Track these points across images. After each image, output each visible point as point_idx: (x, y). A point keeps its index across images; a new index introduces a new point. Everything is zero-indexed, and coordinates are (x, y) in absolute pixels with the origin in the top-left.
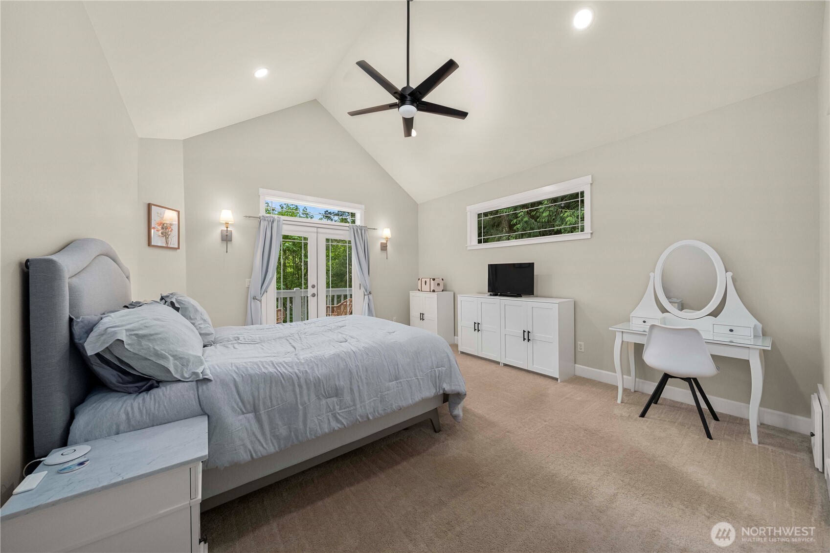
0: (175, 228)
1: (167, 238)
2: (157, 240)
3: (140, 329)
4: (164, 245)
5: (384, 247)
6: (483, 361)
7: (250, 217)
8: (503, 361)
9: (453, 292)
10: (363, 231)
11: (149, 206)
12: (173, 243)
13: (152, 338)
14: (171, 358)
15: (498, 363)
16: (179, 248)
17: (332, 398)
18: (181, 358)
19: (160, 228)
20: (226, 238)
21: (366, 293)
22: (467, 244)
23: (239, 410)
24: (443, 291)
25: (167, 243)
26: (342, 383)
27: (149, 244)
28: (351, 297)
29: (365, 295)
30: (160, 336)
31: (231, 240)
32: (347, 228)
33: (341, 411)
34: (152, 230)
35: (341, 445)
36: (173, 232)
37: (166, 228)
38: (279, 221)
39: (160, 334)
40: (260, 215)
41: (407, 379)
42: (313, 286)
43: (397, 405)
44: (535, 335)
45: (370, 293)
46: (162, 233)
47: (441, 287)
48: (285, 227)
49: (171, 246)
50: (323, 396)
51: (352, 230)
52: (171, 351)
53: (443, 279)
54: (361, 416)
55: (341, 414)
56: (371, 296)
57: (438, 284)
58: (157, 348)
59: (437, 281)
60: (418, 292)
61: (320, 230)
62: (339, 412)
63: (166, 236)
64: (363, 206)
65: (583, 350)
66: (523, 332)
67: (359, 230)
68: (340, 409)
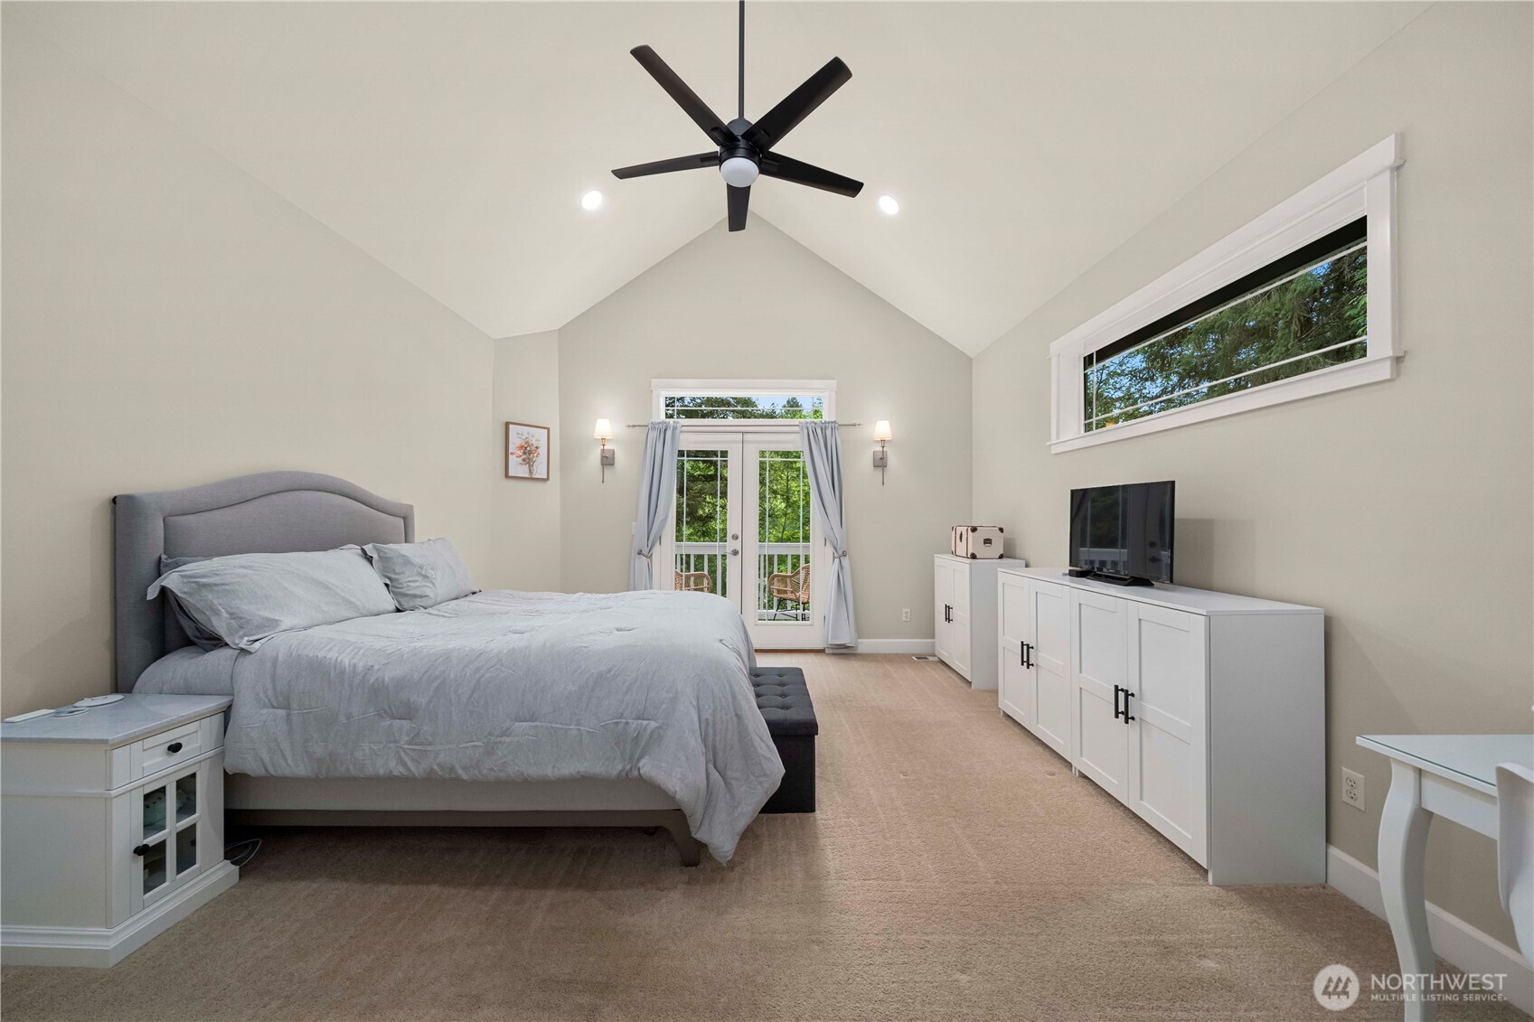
0: (543, 451)
1: (531, 467)
2: (517, 468)
3: (204, 576)
4: (527, 476)
5: (880, 463)
6: (1040, 749)
7: (634, 426)
8: (1083, 764)
9: (1024, 562)
10: (829, 432)
11: (507, 424)
12: (540, 472)
13: (215, 588)
14: (225, 615)
15: (1069, 765)
16: (548, 479)
17: (403, 721)
18: (240, 618)
19: (520, 453)
20: (607, 461)
21: (836, 555)
22: (1050, 440)
23: (266, 700)
24: (1001, 557)
25: (531, 472)
26: (421, 700)
27: (507, 476)
28: (807, 561)
29: (834, 558)
30: (227, 587)
31: (612, 464)
32: (797, 429)
33: (410, 747)
34: (510, 456)
35: (446, 809)
36: (540, 457)
37: (530, 452)
38: (675, 429)
39: (228, 585)
40: (655, 420)
41: (554, 725)
42: (735, 537)
43: (517, 768)
44: (1146, 707)
45: (844, 554)
46: (524, 460)
47: (998, 548)
48: (683, 437)
49: (537, 476)
50: (386, 712)
51: (806, 431)
52: (230, 607)
53: (1001, 530)
54: (439, 765)
55: (408, 751)
56: (845, 561)
57: (988, 541)
58: (215, 602)
59: (981, 534)
60: (950, 557)
61: (748, 437)
62: (406, 746)
63: (529, 463)
64: (833, 383)
65: (1360, 804)
66: (1113, 689)
67: (819, 431)
68: (409, 743)
